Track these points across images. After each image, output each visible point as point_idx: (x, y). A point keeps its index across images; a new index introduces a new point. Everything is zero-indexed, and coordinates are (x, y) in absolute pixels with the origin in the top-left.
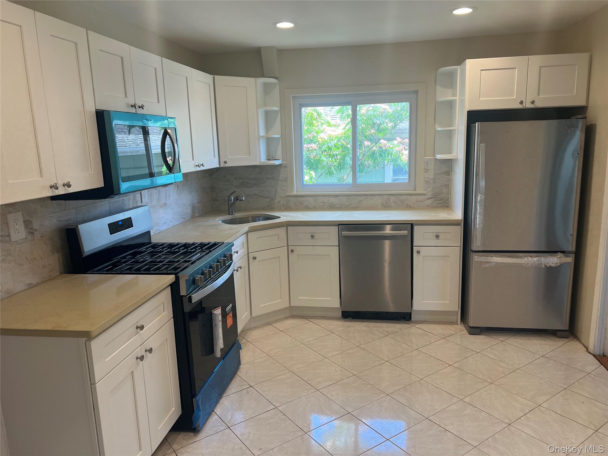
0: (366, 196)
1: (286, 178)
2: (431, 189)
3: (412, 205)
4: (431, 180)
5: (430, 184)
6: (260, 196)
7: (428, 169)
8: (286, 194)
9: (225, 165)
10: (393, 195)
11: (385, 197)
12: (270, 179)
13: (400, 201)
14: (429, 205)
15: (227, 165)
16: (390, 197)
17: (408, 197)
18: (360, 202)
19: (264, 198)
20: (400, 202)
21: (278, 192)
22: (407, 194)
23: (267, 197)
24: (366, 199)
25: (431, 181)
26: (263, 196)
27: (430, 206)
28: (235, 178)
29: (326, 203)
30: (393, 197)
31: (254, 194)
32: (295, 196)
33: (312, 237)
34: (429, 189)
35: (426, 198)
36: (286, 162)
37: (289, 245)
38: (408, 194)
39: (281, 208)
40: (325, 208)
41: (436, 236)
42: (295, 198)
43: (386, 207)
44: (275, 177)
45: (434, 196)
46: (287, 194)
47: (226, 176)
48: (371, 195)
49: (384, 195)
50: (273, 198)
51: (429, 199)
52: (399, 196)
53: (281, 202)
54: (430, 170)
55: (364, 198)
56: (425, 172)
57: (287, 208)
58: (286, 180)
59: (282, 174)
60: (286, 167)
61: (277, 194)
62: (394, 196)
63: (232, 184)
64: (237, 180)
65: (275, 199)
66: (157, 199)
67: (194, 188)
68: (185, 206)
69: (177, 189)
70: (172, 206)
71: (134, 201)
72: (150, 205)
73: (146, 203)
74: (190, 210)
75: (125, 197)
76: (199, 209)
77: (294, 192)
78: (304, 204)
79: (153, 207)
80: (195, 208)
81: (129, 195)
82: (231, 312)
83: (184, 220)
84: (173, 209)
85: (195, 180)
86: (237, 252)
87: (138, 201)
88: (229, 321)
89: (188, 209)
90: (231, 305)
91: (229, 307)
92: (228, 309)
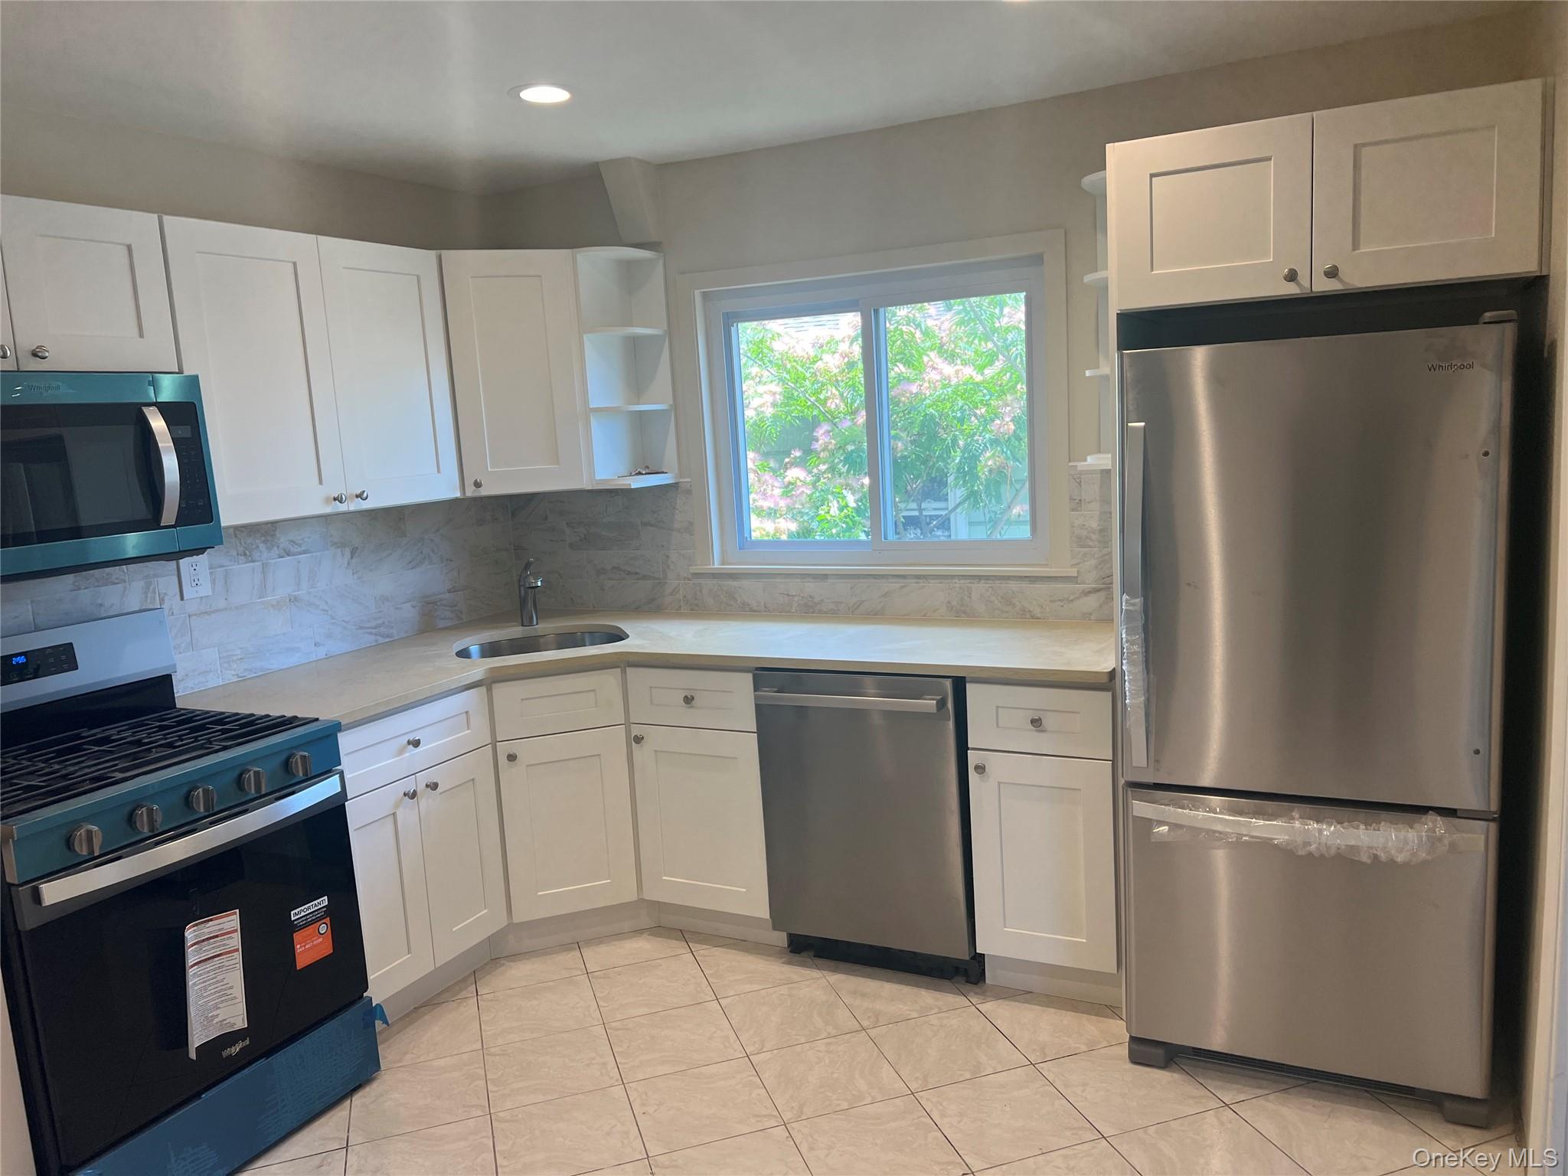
0: (901, 580)
1: (691, 524)
2: (1093, 562)
3: (1037, 612)
4: (1094, 533)
5: (1090, 547)
6: (629, 573)
7: (1080, 500)
8: (691, 568)
9: (480, 491)
10: (979, 578)
11: (956, 583)
12: (652, 526)
13: (1002, 598)
14: (1091, 614)
15: (484, 492)
16: (972, 585)
17: (1025, 585)
18: (885, 595)
19: (638, 579)
20: (1001, 602)
21: (672, 562)
22: (1021, 577)
23: (645, 577)
24: (902, 587)
25: (1094, 537)
26: (636, 573)
27: (1092, 617)
28: (567, 524)
29: (796, 599)
30: (978, 583)
31: (614, 568)
32: (716, 575)
33: (688, 700)
34: (1088, 563)
35: (1080, 591)
36: (689, 480)
37: (631, 721)
38: (1025, 577)
39: (680, 607)
40: (794, 610)
41: (1033, 721)
42: (715, 581)
43: (961, 615)
44: (663, 521)
45: (1102, 586)
46: (694, 569)
47: (546, 518)
48: (918, 577)
49: (953, 577)
50: (659, 579)
51: (1090, 592)
52: (997, 582)
53: (679, 590)
54: (1089, 503)
55: (898, 585)
56: (1073, 510)
57: (695, 609)
58: (689, 529)
59: (680, 512)
60: (688, 492)
61: (668, 567)
62: (983, 581)
63: (563, 540)
64: (573, 528)
65: (666, 583)
66: (253, 588)
67: (433, 551)
68: (388, 600)
69: (352, 558)
70: (327, 603)
71: (149, 595)
72: (222, 604)
73: (201, 598)
74: (410, 612)
75: (106, 585)
76: (454, 608)
77: (714, 564)
78: (738, 598)
79: (237, 608)
80: (437, 605)
81: (125, 581)
82: (323, 921)
83: (381, 640)
84: (330, 612)
85: (438, 530)
86: (416, 743)
87: (165, 594)
88: (305, 946)
89: (400, 608)
90: (324, 901)
91: (309, 908)
92: (303, 914)
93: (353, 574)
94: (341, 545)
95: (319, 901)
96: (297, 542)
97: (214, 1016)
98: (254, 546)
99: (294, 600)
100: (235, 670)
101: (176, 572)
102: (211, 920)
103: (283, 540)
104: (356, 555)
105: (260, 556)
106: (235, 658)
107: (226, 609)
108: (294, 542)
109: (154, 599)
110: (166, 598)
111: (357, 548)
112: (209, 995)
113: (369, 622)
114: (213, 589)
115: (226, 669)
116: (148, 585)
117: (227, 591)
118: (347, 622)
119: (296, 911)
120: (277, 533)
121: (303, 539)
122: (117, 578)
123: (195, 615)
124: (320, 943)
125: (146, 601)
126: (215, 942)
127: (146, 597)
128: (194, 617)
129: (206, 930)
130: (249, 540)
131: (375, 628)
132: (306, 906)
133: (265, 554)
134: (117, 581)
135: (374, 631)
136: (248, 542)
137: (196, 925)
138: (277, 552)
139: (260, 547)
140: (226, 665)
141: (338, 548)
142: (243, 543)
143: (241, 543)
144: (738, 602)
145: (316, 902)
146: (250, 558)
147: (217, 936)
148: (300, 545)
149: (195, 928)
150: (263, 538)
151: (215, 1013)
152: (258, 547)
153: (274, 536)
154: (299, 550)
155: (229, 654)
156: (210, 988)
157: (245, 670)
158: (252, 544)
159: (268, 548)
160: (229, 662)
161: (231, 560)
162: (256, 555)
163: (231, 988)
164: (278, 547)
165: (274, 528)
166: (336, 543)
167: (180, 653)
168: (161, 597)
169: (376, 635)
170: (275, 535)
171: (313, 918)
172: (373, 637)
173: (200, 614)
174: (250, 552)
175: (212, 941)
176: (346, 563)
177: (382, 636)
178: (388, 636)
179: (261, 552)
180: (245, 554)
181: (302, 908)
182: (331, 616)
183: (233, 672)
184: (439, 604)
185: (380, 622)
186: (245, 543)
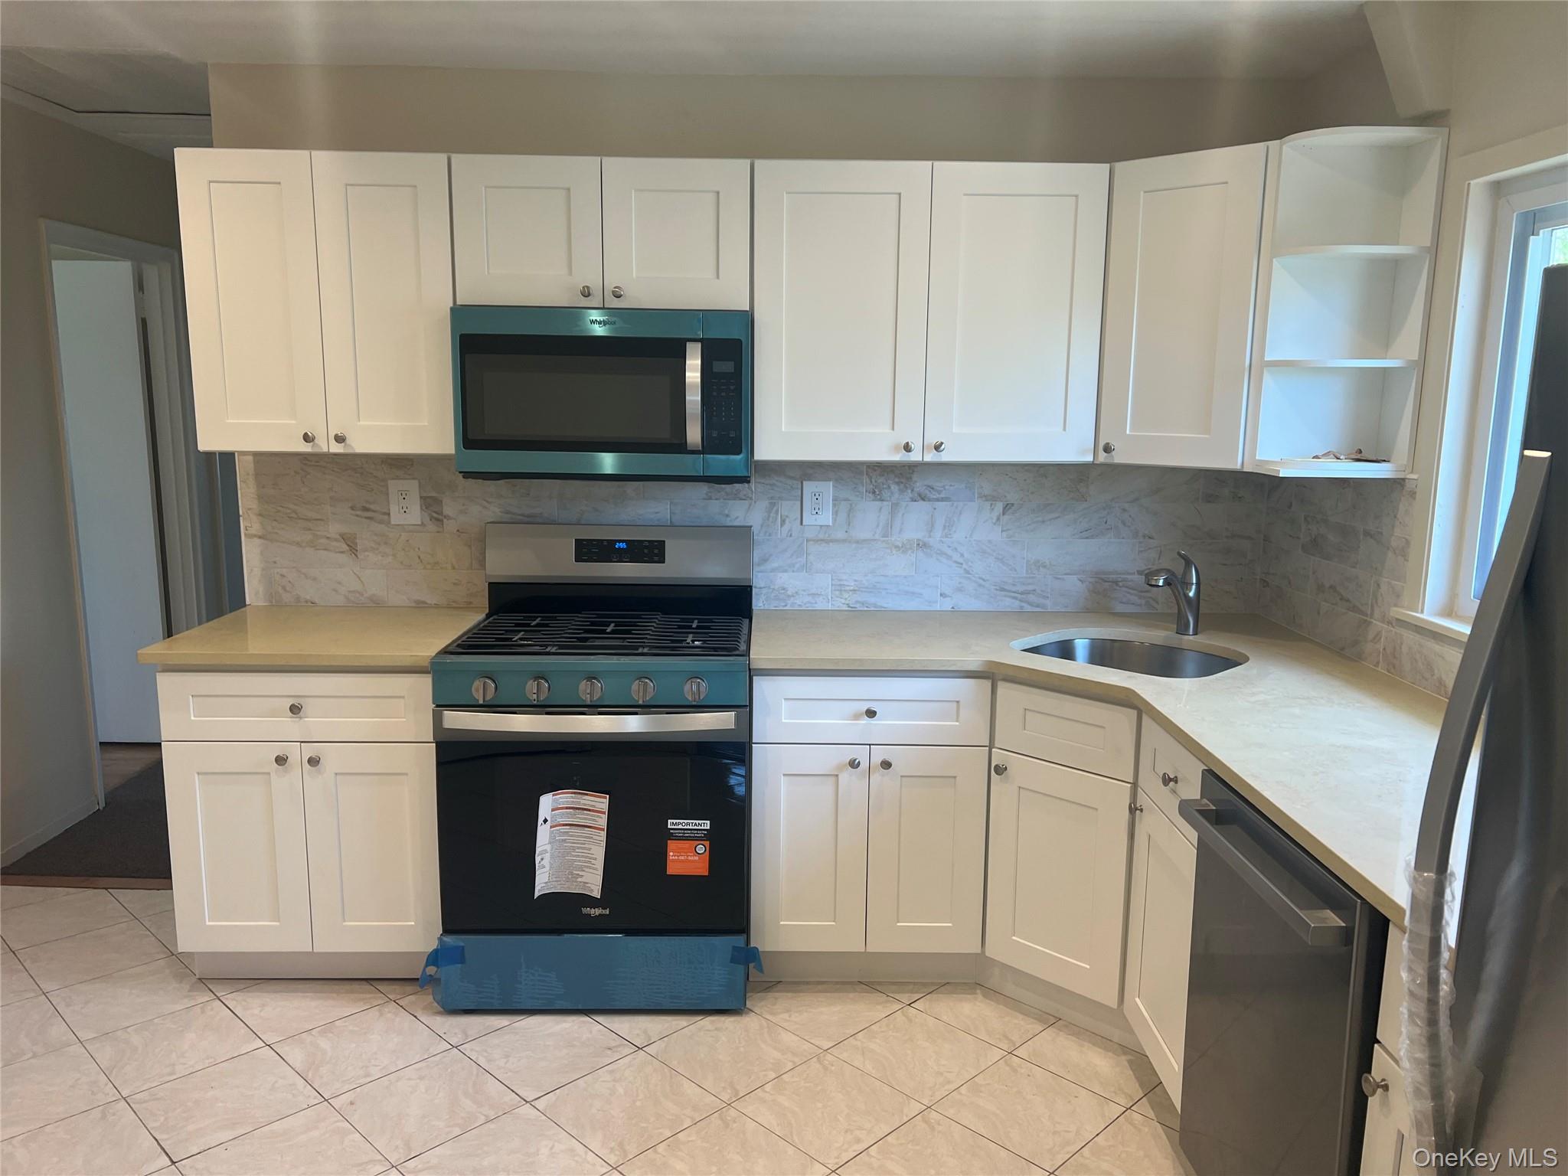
1: (1408, 544)
6: (1342, 599)
8: (1397, 609)
12: (1372, 537)
19: (1348, 609)
21: (1382, 594)
23: (1353, 608)
26: (1348, 600)
31: (1331, 587)
39: (1379, 663)
44: (1381, 533)
46: (1400, 613)
47: (1291, 505)
50: (1366, 615)
53: (1380, 638)
57: (1391, 670)
58: (1403, 552)
59: (1400, 523)
60: (1413, 496)
61: (1377, 601)
63: (1298, 538)
65: (1371, 623)
66: (878, 526)
67: (1124, 523)
68: (1045, 567)
69: (1004, 514)
70: (962, 555)
71: (772, 515)
72: (840, 535)
73: (821, 526)
74: (1075, 585)
75: (735, 500)
76: (1143, 594)
77: (1422, 612)
78: (1436, 671)
79: (857, 542)
80: (1117, 585)
81: (751, 499)
82: (702, 842)
83: (1028, 608)
84: (964, 566)
85: (1136, 500)
86: (871, 714)
87: (787, 516)
88: (678, 856)
89: (1063, 579)
90: (706, 825)
91: (689, 824)
92: (680, 827)
93: (1002, 531)
94: (992, 499)
95: (700, 822)
96: (935, 487)
97: (578, 874)
98: (885, 486)
99: (922, 545)
100: (846, 599)
101: (800, 498)
102: (587, 794)
103: (919, 485)
104: (1010, 511)
105: (890, 497)
106: (848, 588)
107: (844, 541)
108: (933, 488)
109: (776, 519)
110: (787, 521)
111: (1013, 505)
112: (575, 856)
113: (1014, 585)
114: (834, 520)
115: (837, 597)
116: (773, 505)
117: (849, 525)
118: (984, 580)
119: (675, 821)
120: (915, 477)
121: (944, 487)
122: (745, 495)
123: (814, 540)
124: (693, 861)
125: (768, 520)
126: (588, 815)
127: (769, 516)
128: (811, 542)
129: (583, 802)
130: (881, 480)
131: (1022, 593)
132: (686, 821)
133: (896, 496)
134: (744, 498)
135: (1019, 596)
136: (879, 481)
137: (574, 793)
138: (911, 495)
139: (892, 488)
140: (837, 593)
141: (987, 500)
142: (873, 481)
143: (871, 482)
144: (1435, 677)
145: (697, 822)
146: (879, 497)
147: (589, 810)
148: (940, 492)
149: (573, 795)
150: (897, 480)
151: (581, 873)
152: (889, 487)
153: (909, 479)
154: (936, 496)
155: (842, 583)
156: (577, 851)
157: (857, 602)
158: (883, 484)
159: (900, 490)
160: (841, 590)
161: (857, 496)
162: (886, 494)
163: (595, 859)
164: (912, 490)
165: (911, 471)
166: (985, 496)
167: (793, 571)
168: (783, 518)
169: (1021, 601)
170: (911, 478)
171: (691, 835)
172: (1017, 603)
173: (818, 541)
174: (880, 491)
175: (585, 812)
176: (995, 518)
177: (1030, 604)
178: (1038, 606)
179: (892, 493)
180: (874, 492)
181: (681, 821)
182: (965, 569)
183: (843, 601)
184: (1121, 584)
185: (1030, 588)
186: (876, 482)
